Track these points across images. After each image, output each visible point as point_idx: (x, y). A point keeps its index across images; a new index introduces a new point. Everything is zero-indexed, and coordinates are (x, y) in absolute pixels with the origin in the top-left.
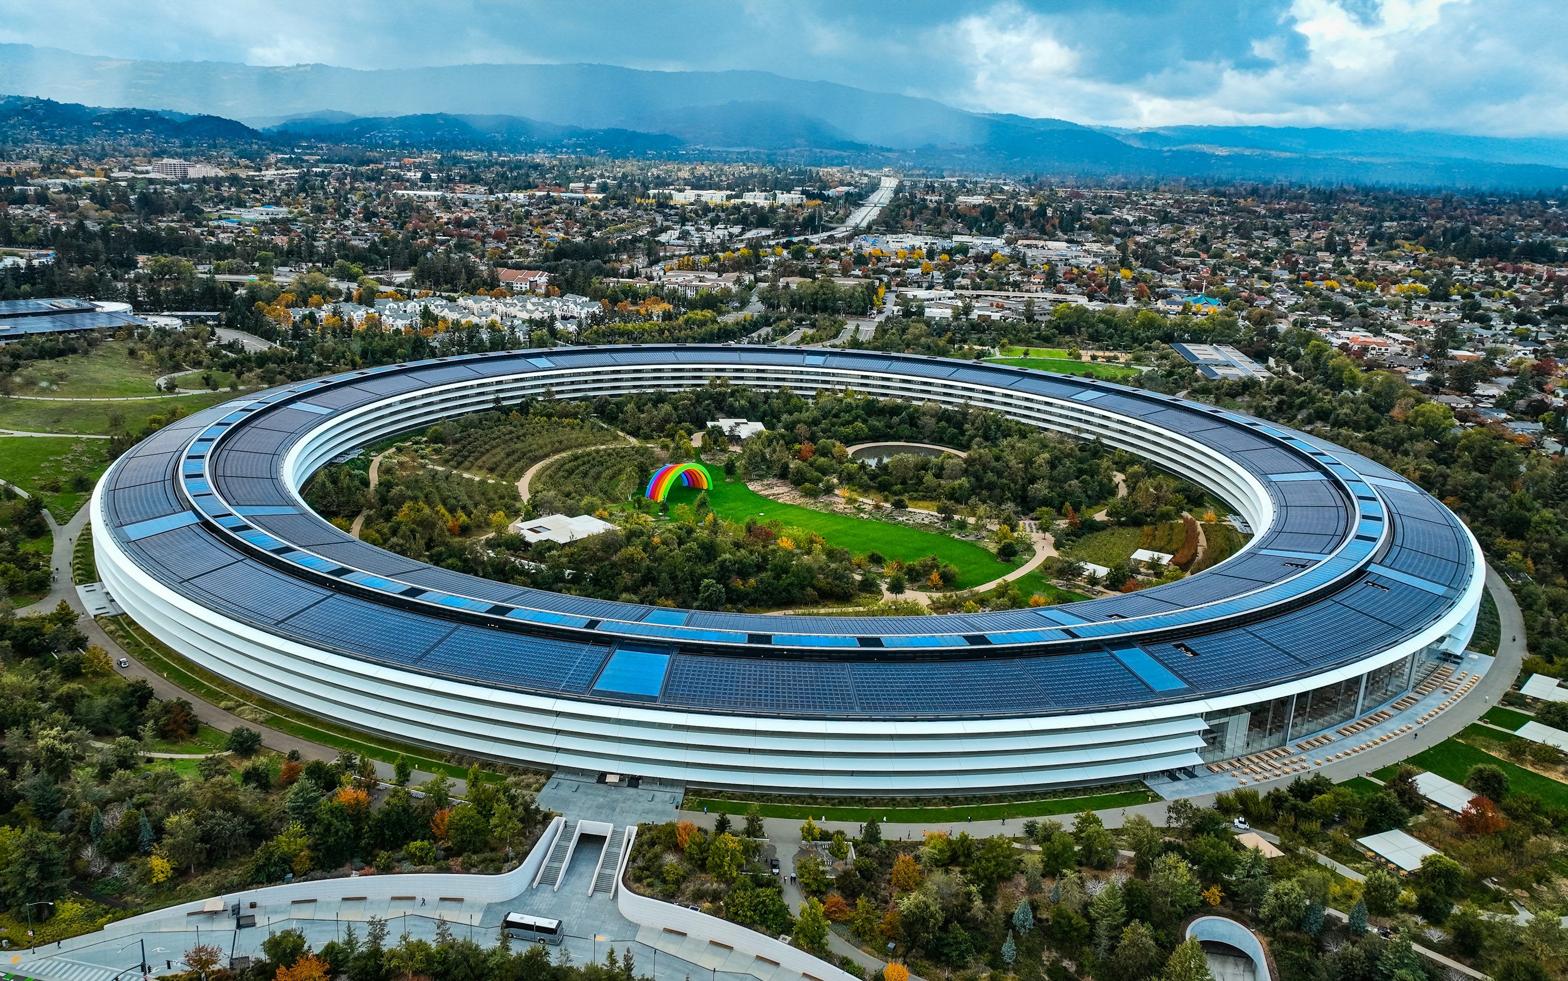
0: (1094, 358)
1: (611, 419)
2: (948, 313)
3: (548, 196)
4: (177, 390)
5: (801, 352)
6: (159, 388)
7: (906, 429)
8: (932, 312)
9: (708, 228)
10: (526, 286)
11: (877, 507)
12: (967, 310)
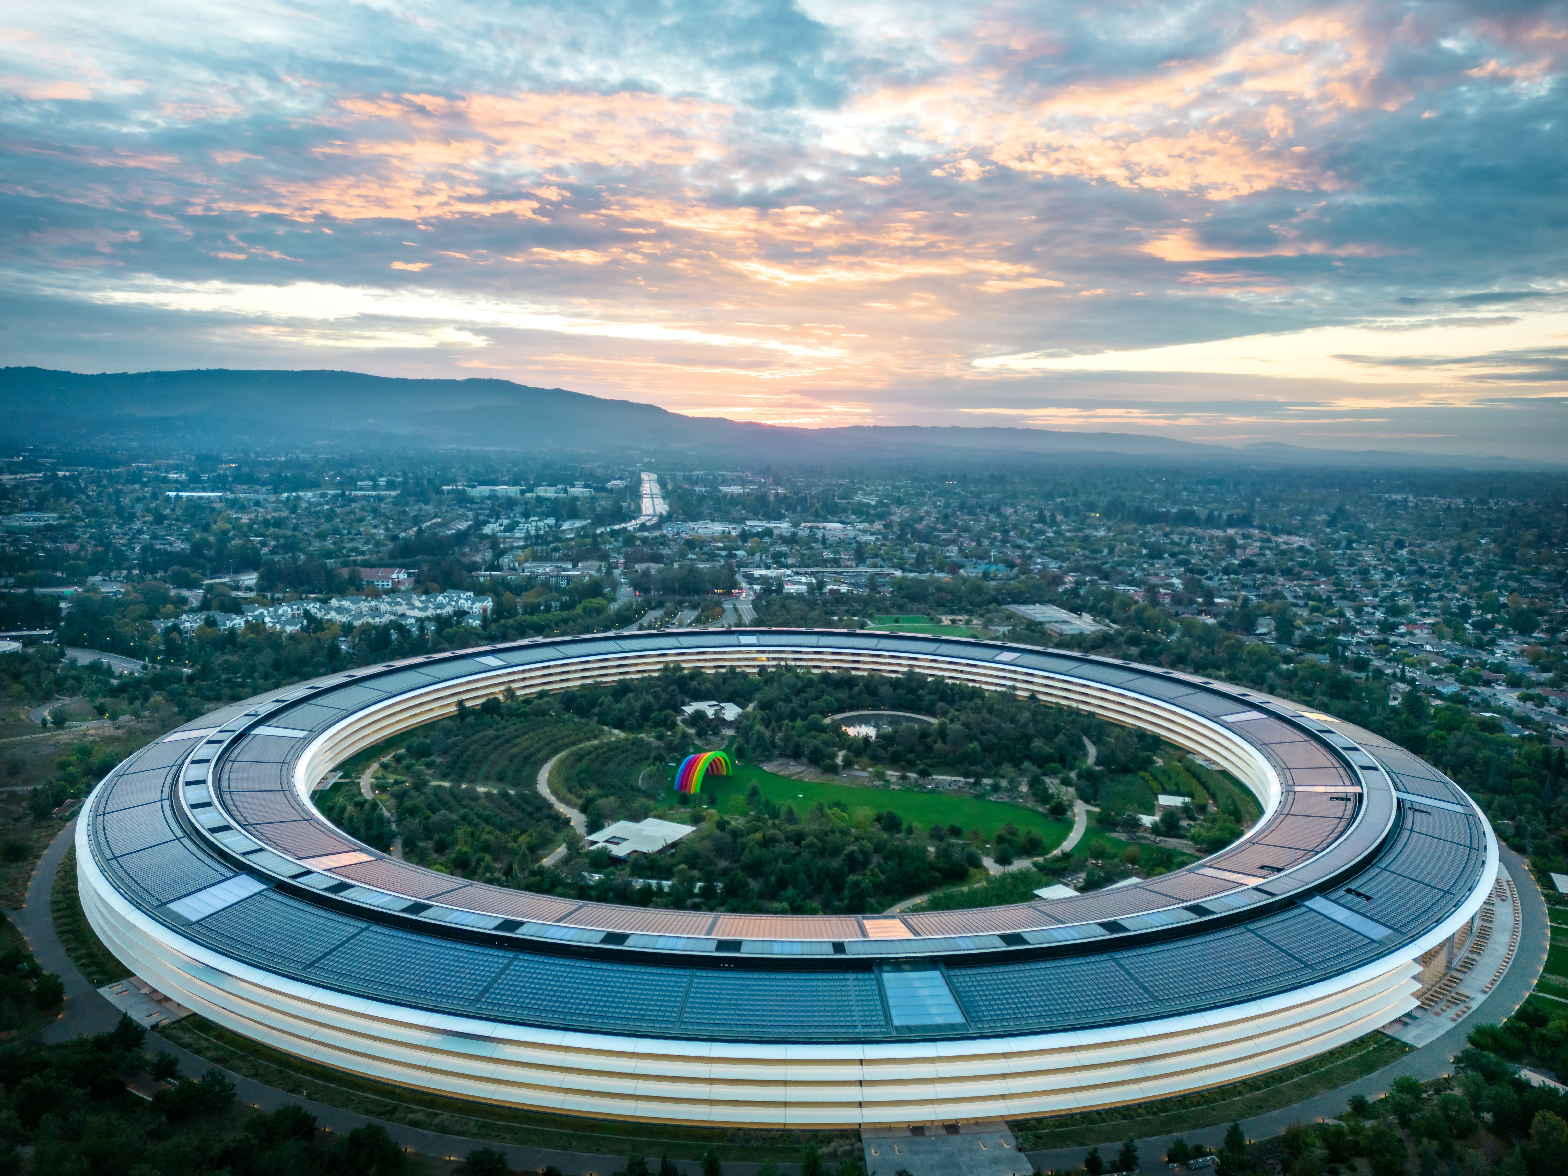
0: (953, 621)
1: (583, 713)
2: (803, 588)
3: (343, 495)
4: (67, 724)
5: (733, 633)
6: (44, 722)
7: (867, 699)
8: (790, 588)
9: (523, 520)
10: (388, 585)
11: (904, 778)
12: (821, 585)
